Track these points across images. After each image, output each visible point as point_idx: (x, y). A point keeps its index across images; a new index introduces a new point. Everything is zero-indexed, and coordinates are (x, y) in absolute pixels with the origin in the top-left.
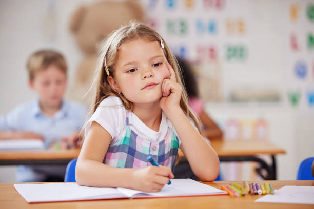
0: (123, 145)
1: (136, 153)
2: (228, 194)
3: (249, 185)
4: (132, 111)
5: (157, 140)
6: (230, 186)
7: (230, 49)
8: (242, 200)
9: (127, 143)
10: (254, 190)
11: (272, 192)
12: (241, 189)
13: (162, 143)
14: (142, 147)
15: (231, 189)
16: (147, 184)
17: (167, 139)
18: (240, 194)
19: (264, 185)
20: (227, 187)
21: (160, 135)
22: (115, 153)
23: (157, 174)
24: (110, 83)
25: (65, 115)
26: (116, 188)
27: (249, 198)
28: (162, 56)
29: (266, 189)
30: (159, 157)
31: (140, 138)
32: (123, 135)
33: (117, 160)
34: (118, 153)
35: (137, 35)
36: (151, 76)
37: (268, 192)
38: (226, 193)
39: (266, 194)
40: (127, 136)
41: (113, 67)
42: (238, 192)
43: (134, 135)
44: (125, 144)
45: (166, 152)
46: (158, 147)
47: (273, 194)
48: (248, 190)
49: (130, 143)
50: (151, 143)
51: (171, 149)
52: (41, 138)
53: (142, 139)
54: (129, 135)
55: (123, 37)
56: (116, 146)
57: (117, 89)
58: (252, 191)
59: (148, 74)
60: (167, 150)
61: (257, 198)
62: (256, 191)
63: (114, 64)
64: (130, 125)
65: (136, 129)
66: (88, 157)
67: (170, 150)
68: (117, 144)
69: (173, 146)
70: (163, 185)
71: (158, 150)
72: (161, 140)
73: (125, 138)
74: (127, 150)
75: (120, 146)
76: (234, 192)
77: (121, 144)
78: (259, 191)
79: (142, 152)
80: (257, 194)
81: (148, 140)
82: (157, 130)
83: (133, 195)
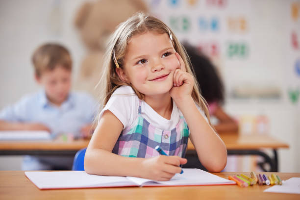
0: (136, 133)
1: (149, 141)
2: (237, 184)
3: (257, 176)
4: (144, 100)
5: (169, 128)
6: (238, 177)
7: (231, 47)
8: (250, 190)
9: (140, 131)
10: (262, 180)
11: (280, 183)
12: (249, 179)
13: (174, 131)
14: (155, 135)
15: (239, 180)
16: (156, 172)
17: (178, 127)
18: (248, 184)
19: (272, 176)
20: (235, 178)
21: (171, 123)
22: (128, 141)
23: (167, 163)
24: (118, 74)
25: (72, 107)
26: (125, 177)
27: (257, 189)
28: (171, 48)
29: (274, 180)
30: (171, 145)
31: (152, 126)
32: (136, 124)
33: (129, 148)
34: (130, 141)
35: (146, 28)
36: (162, 69)
37: (276, 182)
38: (234, 183)
39: (274, 185)
40: (140, 124)
41: (122, 60)
42: (247, 183)
43: (146, 123)
44: (138, 132)
45: (178, 140)
46: (170, 135)
47: (281, 185)
48: (256, 180)
49: (143, 131)
50: (163, 131)
51: (183, 138)
52: (47, 129)
53: (154, 128)
54: (141, 124)
55: (132, 30)
56: (129, 135)
57: (126, 80)
58: (260, 182)
59: (158, 67)
60: (178, 138)
61: (265, 189)
62: (264, 182)
63: (124, 57)
64: (143, 113)
65: (149, 118)
66: (97, 146)
67: (181, 138)
68: (130, 133)
69: (185, 134)
70: (173, 174)
71: (170, 138)
72: (172, 128)
73: (138, 126)
74: (140, 138)
75: (133, 134)
76: (243, 182)
77: (134, 132)
78: (267, 182)
79: (154, 140)
80: (265, 184)
81: (160, 129)
82: (169, 118)
83: (143, 184)
